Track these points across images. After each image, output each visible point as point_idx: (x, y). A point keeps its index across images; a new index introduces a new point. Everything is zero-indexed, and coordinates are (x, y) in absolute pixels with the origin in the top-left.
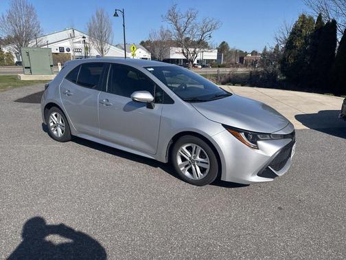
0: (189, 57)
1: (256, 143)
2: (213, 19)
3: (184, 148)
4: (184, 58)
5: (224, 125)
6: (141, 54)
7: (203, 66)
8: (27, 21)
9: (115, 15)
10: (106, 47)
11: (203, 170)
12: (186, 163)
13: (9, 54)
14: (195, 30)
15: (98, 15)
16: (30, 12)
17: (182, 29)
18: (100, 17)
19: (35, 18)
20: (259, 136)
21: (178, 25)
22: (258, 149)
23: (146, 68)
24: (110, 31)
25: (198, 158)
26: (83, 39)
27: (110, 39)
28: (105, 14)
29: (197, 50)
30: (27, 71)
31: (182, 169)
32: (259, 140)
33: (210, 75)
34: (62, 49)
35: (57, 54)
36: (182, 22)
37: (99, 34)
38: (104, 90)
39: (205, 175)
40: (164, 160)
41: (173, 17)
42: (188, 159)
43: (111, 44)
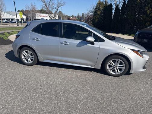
5: (131, 49)
17: (48, 5)
22: (143, 58)
25: (118, 65)
27: (4, 9)
31: (109, 71)
42: (113, 66)
43: (5, 12)
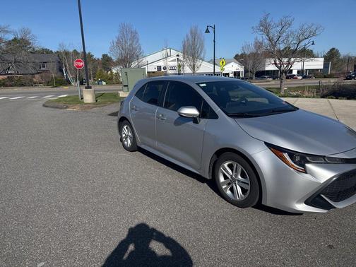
0: (283, 68)
1: (304, 166)
2: (313, 25)
3: (226, 165)
4: (277, 69)
5: (266, 143)
6: (232, 67)
7: (304, 77)
8: (131, 45)
9: (206, 32)
10: (198, 63)
11: (244, 191)
12: (228, 181)
13: (117, 74)
14: (290, 39)
15: (191, 33)
16: (134, 36)
17: (275, 39)
18: (194, 34)
19: (137, 42)
20: (308, 158)
21: (271, 35)
22: (306, 173)
23: (198, 84)
24: (203, 47)
25: (239, 177)
26: (176, 58)
27: (202, 55)
28: (199, 32)
29: (292, 59)
30: (125, 89)
31: (224, 187)
32: (308, 162)
33: (309, 87)
34: (159, 68)
35: (154, 72)
36: (274, 32)
37: (192, 52)
38: (161, 106)
39: (246, 196)
40: (208, 176)
41: (265, 27)
42: (230, 177)
43: (203, 60)
